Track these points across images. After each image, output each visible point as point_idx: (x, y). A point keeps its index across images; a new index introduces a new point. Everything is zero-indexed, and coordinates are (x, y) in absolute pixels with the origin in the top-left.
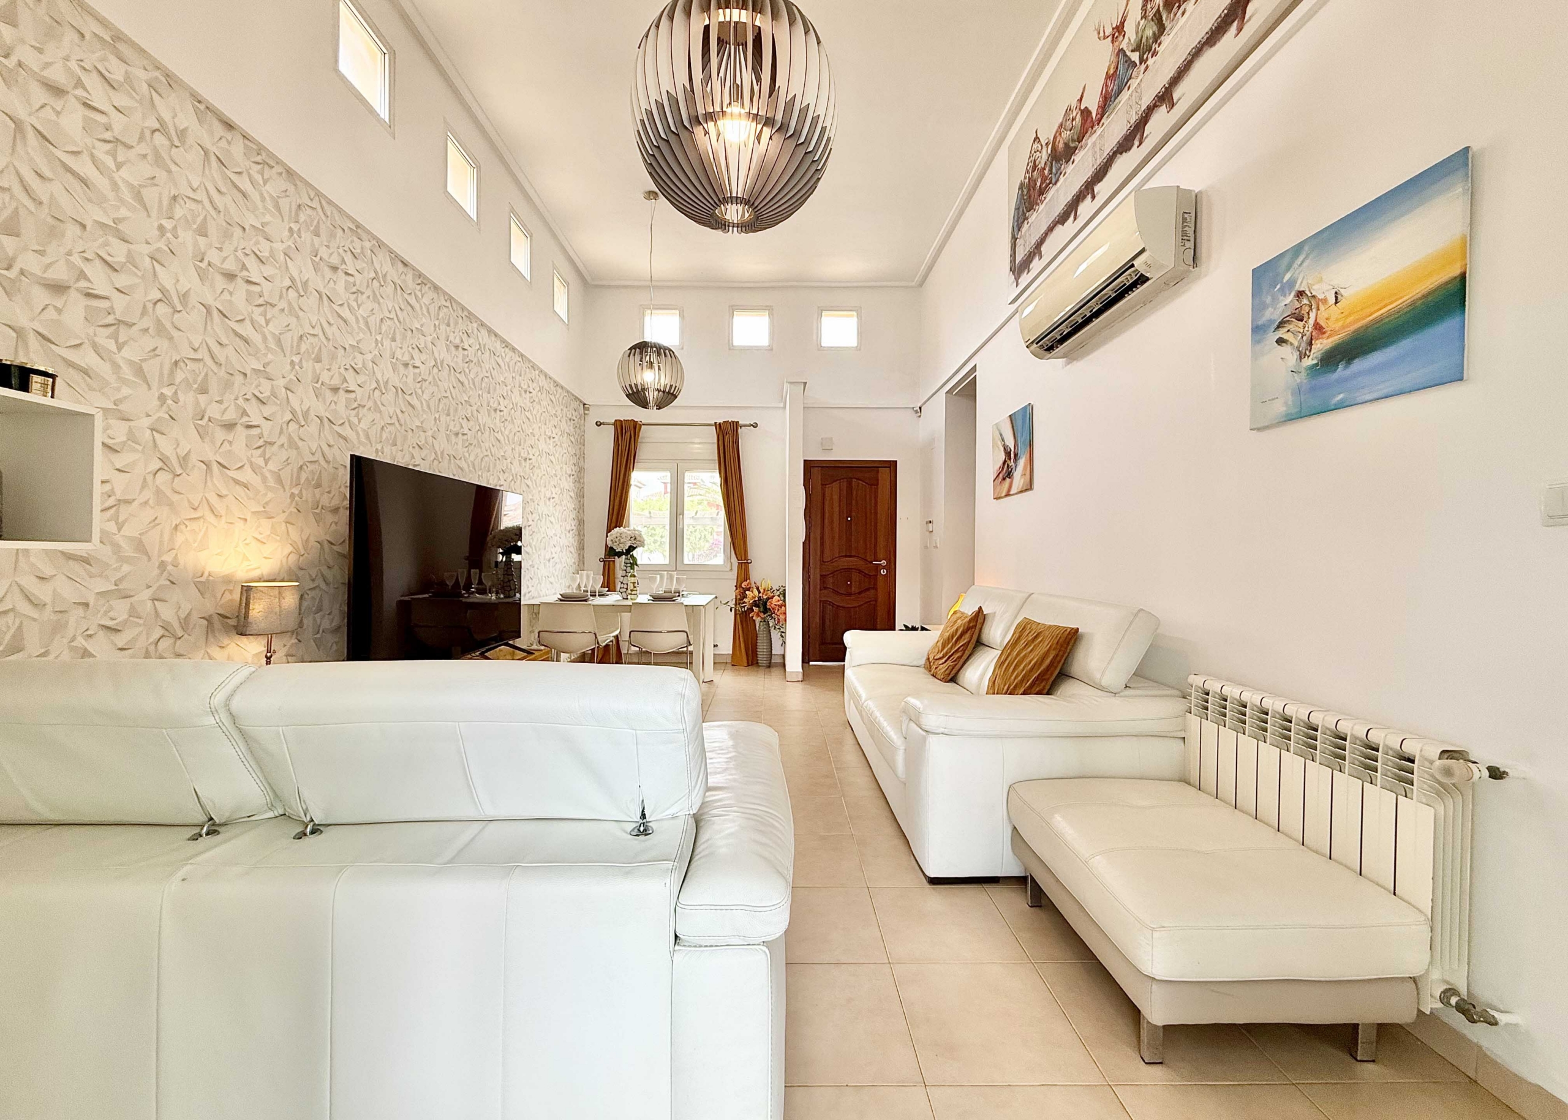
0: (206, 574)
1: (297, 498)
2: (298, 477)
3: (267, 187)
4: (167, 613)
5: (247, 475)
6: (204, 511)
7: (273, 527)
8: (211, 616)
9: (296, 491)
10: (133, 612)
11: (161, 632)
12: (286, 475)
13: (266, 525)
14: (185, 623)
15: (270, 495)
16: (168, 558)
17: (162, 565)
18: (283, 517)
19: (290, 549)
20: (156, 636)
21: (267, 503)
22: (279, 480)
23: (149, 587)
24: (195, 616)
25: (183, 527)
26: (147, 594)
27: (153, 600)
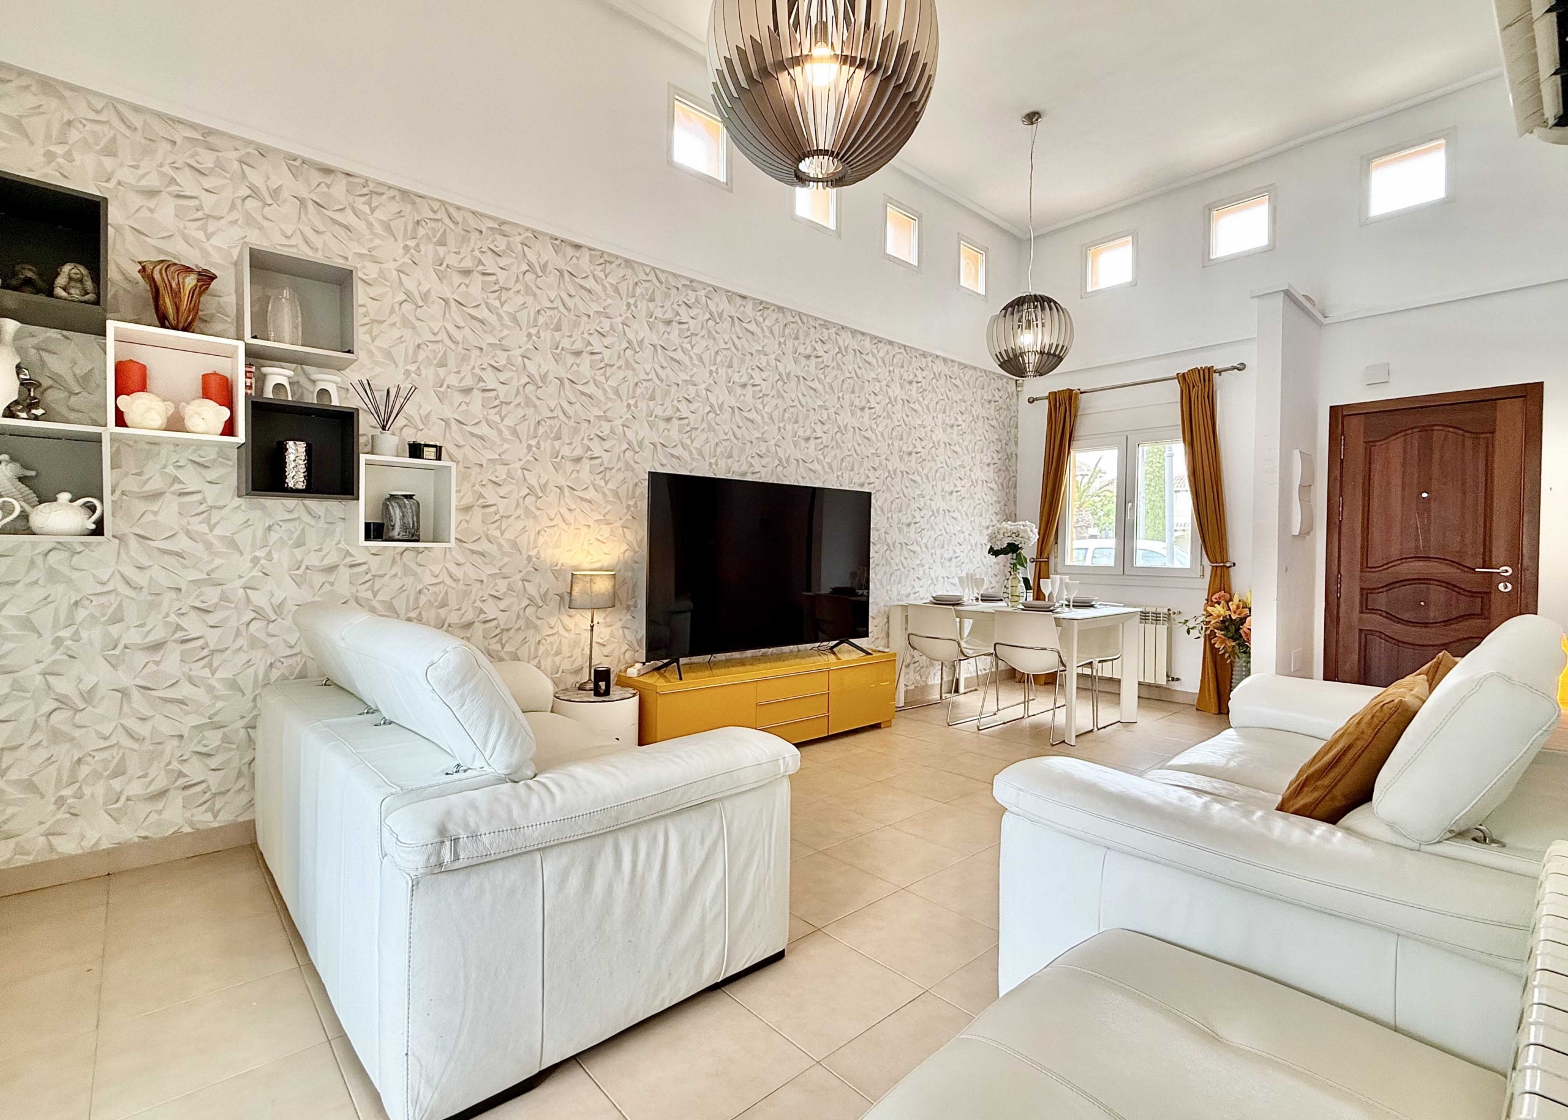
0: (560, 564)
1: (632, 509)
2: (634, 492)
3: (608, 279)
4: (532, 590)
5: (591, 494)
6: (558, 521)
7: (611, 530)
8: (563, 594)
9: (631, 503)
10: (510, 588)
11: (528, 602)
12: (623, 491)
13: (606, 530)
14: (544, 597)
15: (609, 507)
16: (533, 553)
17: (529, 558)
18: (620, 523)
19: (625, 547)
20: (524, 605)
21: (607, 514)
22: (616, 494)
23: (520, 572)
24: (551, 594)
25: (543, 532)
26: (519, 576)
27: (523, 580)
